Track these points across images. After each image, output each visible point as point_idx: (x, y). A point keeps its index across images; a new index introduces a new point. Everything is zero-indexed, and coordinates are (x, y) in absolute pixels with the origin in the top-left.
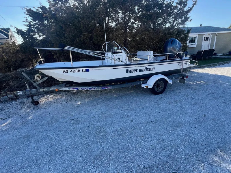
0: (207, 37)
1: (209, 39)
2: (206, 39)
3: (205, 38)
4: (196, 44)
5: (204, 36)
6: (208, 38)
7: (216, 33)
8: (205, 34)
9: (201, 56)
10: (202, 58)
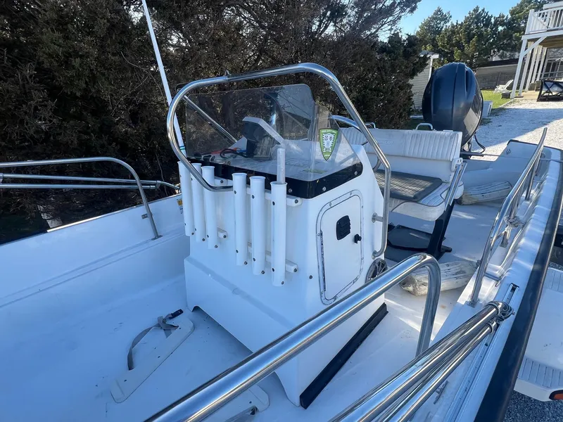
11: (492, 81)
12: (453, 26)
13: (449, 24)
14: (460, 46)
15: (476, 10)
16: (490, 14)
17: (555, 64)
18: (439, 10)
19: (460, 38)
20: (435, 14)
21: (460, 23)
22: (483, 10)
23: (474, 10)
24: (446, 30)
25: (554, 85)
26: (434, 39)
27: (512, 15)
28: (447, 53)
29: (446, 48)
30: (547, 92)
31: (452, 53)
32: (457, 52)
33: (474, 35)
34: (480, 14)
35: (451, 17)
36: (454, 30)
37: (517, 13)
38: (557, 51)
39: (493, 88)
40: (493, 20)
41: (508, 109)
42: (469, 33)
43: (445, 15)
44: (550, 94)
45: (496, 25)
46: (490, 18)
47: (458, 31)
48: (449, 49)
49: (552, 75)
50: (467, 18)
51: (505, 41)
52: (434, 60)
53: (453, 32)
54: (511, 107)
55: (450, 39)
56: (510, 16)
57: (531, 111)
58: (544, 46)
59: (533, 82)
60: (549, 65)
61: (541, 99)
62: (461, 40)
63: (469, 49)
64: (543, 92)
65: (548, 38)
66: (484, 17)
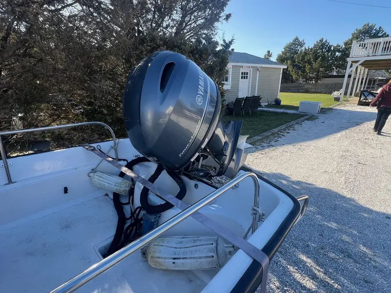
0: (246, 71)
1: (248, 76)
2: (245, 76)
3: (242, 73)
4: (230, 83)
5: (242, 70)
6: (247, 73)
7: (258, 65)
8: (242, 67)
9: (242, 108)
10: (244, 112)
11: (331, 88)
12: (306, 50)
13: (303, 48)
14: (309, 63)
15: (321, 41)
16: (331, 44)
17: (375, 81)
18: (297, 39)
19: (310, 57)
20: (294, 41)
21: (310, 48)
22: (326, 41)
23: (320, 40)
24: (301, 52)
25: (370, 95)
26: (293, 57)
27: (345, 46)
28: (301, 67)
29: (301, 64)
30: (364, 99)
31: (305, 67)
32: (308, 67)
33: (319, 56)
34: (324, 44)
35: (305, 43)
36: (306, 53)
37: (349, 45)
38: (375, 72)
39: (331, 93)
40: (332, 48)
41: (334, 109)
42: (316, 55)
43: (301, 42)
44: (367, 101)
45: (334, 51)
46: (330, 47)
47: (309, 53)
48: (303, 65)
49: (373, 88)
50: (315, 46)
51: (340, 62)
52: (283, 69)
53: (305, 53)
54: (338, 108)
55: (303, 57)
56: (344, 46)
57: (351, 112)
58: (365, 67)
59: (358, 91)
60: (370, 81)
61: (361, 103)
62: (310, 59)
63: (315, 65)
64: (362, 99)
65: (366, 61)
66: (327, 46)
